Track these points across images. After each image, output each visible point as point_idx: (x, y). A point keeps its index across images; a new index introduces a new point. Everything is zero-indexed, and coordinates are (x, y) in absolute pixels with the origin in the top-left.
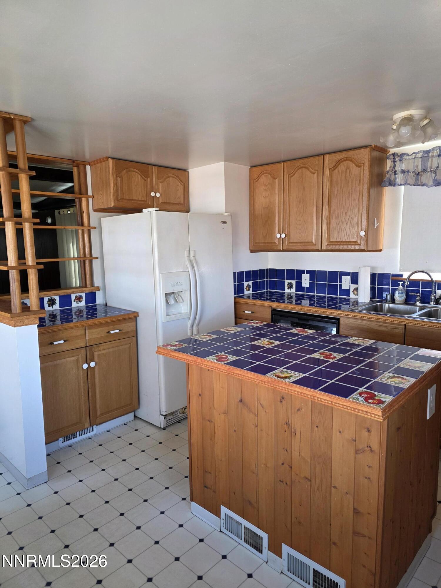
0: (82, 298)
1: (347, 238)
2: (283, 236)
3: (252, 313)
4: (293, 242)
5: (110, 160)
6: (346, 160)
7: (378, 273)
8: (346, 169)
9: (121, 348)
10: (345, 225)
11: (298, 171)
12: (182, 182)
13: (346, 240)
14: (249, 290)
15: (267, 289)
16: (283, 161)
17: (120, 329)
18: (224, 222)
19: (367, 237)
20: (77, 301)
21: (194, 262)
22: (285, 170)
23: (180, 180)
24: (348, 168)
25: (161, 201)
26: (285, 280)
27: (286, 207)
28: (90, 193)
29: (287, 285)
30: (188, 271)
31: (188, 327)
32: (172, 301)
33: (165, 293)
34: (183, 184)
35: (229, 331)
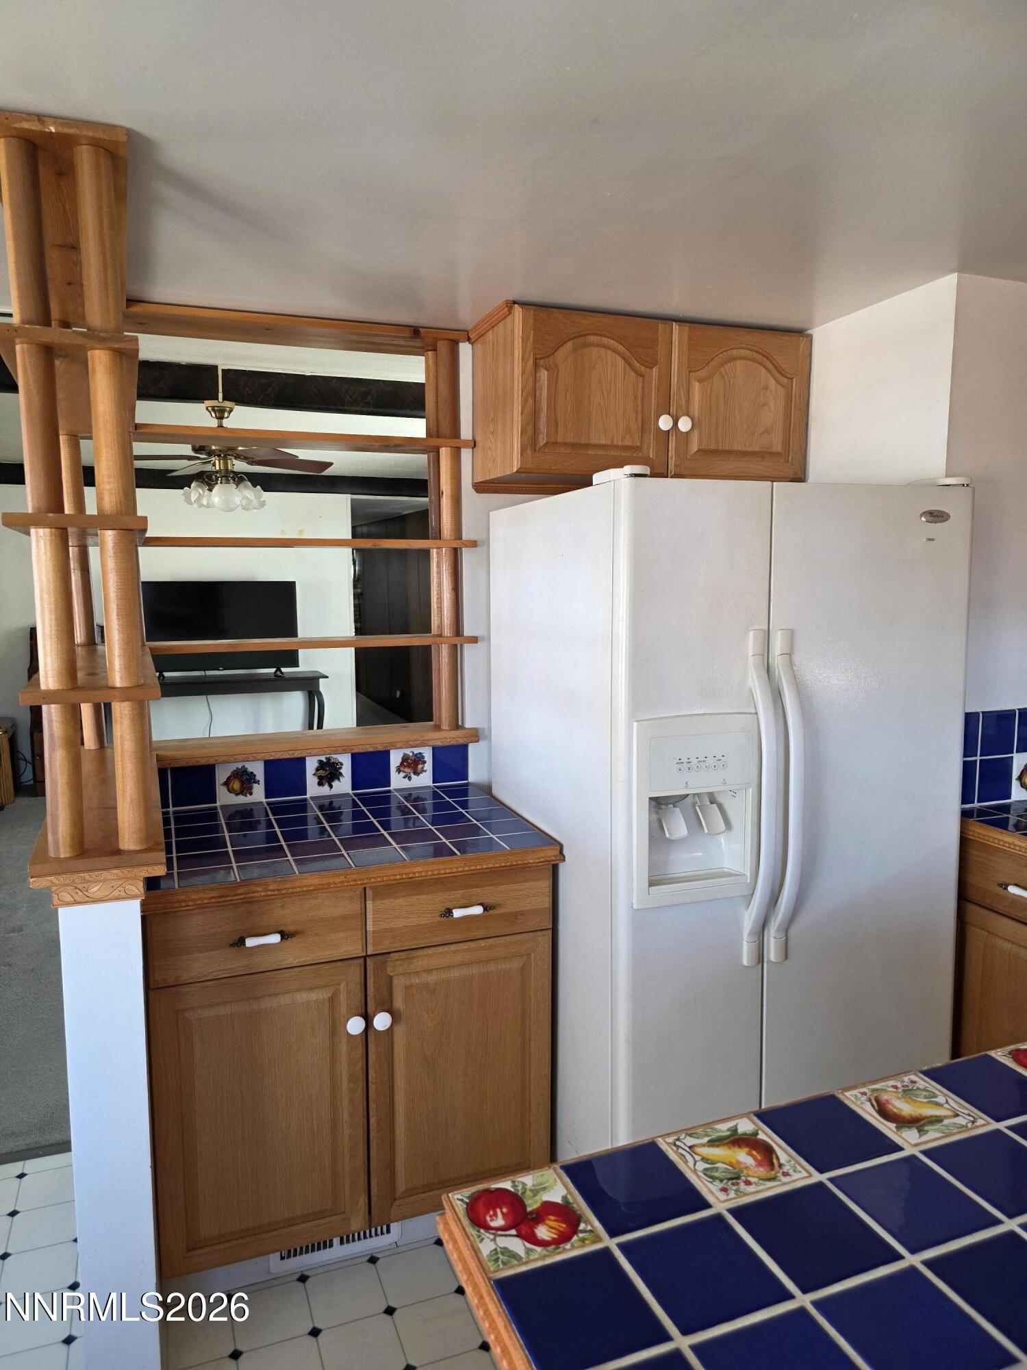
0: (424, 762)
5: (518, 310)
9: (492, 967)
12: (782, 375)
17: (490, 900)
18: (936, 516)
20: (407, 770)
21: (783, 678)
23: (776, 367)
25: (694, 447)
28: (466, 432)
30: (754, 712)
31: (741, 932)
32: (678, 827)
33: (650, 798)
34: (785, 381)
35: (891, 1127)
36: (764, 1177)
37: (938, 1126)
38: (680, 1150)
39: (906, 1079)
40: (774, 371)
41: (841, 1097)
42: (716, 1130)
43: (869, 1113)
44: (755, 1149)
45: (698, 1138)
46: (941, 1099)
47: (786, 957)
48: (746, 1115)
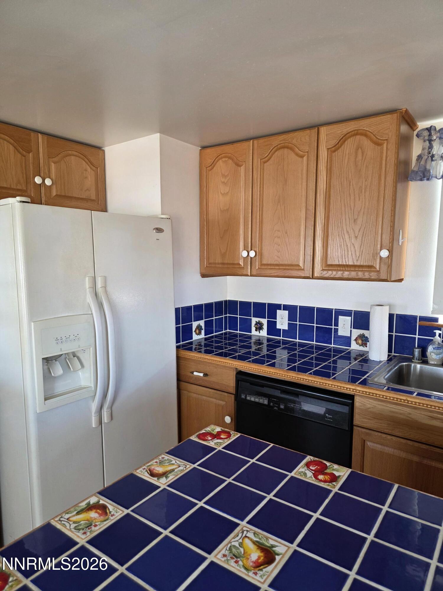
1: (357, 260)
2: (252, 254)
3: (206, 375)
4: (268, 265)
6: (357, 134)
7: (396, 314)
8: (357, 149)
10: (353, 240)
11: (276, 153)
12: (93, 166)
13: (356, 264)
14: (200, 333)
15: (226, 329)
16: (251, 139)
18: (159, 230)
19: (392, 260)
22: (255, 152)
23: (89, 161)
24: (359, 147)
25: (54, 193)
26: (252, 318)
27: (257, 209)
29: (255, 325)
30: (91, 313)
31: (91, 413)
32: (58, 370)
33: (43, 359)
34: (94, 168)
35: (155, 480)
36: (104, 520)
37: (173, 473)
38: (63, 522)
39: (160, 457)
40: (89, 163)
41: (135, 473)
42: (80, 506)
43: (146, 477)
44: (98, 509)
45: (71, 513)
46: (174, 462)
47: (112, 419)
48: (94, 495)
